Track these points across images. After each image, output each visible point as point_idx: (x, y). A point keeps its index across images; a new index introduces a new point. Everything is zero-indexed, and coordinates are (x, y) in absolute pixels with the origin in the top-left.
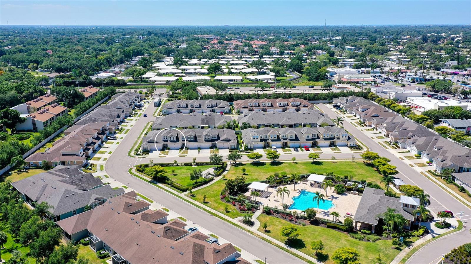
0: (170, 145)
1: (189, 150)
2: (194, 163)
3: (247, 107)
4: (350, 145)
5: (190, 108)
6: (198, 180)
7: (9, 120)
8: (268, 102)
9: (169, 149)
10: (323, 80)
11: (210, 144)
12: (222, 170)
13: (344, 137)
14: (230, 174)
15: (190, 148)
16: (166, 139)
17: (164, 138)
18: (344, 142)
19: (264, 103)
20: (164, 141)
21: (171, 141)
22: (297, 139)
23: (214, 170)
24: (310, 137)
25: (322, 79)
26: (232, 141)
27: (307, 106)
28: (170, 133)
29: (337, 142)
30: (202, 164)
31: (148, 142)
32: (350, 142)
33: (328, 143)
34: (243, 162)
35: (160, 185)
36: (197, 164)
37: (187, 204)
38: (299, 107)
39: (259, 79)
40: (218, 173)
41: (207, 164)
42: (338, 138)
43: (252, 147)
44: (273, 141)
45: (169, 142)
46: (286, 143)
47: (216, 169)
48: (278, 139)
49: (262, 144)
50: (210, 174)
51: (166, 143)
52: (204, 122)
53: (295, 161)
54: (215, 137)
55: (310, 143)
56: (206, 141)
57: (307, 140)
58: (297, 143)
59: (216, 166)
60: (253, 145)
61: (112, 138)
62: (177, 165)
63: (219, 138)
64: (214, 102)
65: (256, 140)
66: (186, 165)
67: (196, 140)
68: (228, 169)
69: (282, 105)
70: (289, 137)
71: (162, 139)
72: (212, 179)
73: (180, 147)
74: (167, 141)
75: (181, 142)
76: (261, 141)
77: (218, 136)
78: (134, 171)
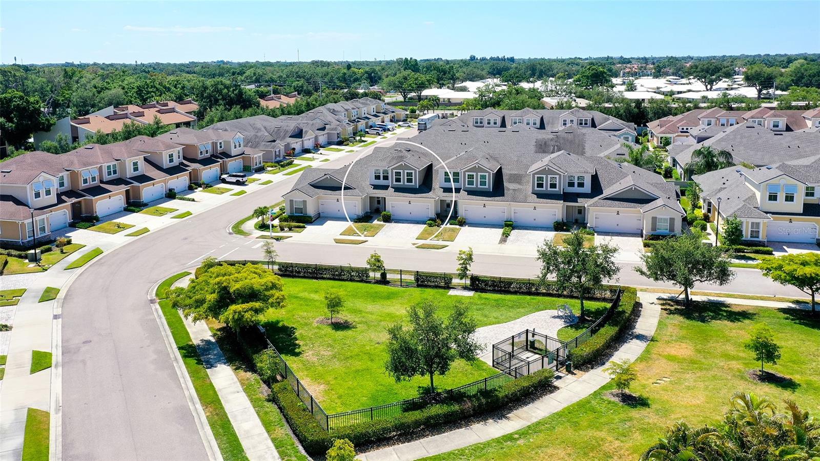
0: (395, 202)
1: (466, 229)
2: (463, 276)
8: (774, 116)
9: (387, 219)
11: (556, 210)
12: (608, 331)
15: (470, 220)
16: (382, 182)
17: (378, 177)
19: (756, 121)
20: (376, 187)
21: (398, 189)
23: (560, 324)
26: (659, 202)
30: (502, 286)
34: (729, 301)
36: (478, 284)
40: (585, 350)
41: (527, 289)
43: (762, 237)
45: (391, 190)
47: (576, 323)
49: (813, 227)
50: (531, 346)
51: (380, 193)
54: (581, 185)
56: (540, 196)
59: (575, 307)
60: (768, 227)
62: (384, 281)
63: (596, 188)
65: (781, 205)
66: (422, 281)
67: (497, 189)
68: (646, 324)
71: (370, 179)
72: (544, 387)
73: (433, 215)
74: (385, 188)
75: (437, 194)
76: (812, 210)
77: (595, 179)
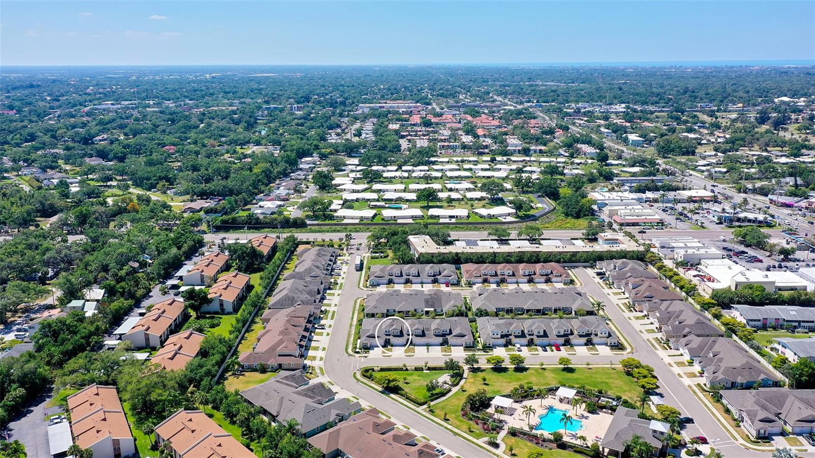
0: (394, 340)
1: (416, 347)
2: (426, 366)
3: (480, 276)
4: (611, 343)
5: (405, 277)
6: (434, 392)
7: (196, 301)
8: (509, 269)
9: (392, 346)
10: (586, 217)
11: (440, 340)
12: (459, 378)
13: (603, 333)
14: (468, 384)
15: (417, 344)
16: (388, 333)
17: (386, 332)
18: (604, 340)
19: (502, 271)
20: (386, 335)
21: (394, 336)
22: (545, 335)
23: (449, 377)
24: (562, 333)
25: (585, 215)
26: (466, 337)
27: (561, 276)
28: (393, 325)
29: (595, 340)
30: (434, 369)
31: (368, 337)
32: (609, 341)
33: (584, 340)
34: (482, 367)
35: (392, 395)
36: (429, 369)
37: (427, 421)
38: (550, 276)
39: (493, 215)
40: (455, 383)
41: (441, 369)
42: (596, 335)
43: (491, 345)
44: (516, 337)
45: (392, 336)
46: (532, 339)
47: (452, 376)
48: (523, 335)
49: (503, 341)
50: (445, 383)
51: (388, 337)
52: (428, 305)
53: (544, 366)
54: (446, 332)
55: (562, 340)
56: (436, 336)
57: (558, 336)
58: (545, 341)
59: (451, 372)
60: (492, 342)
61: (321, 327)
62: (407, 370)
63: (451, 333)
64: (437, 268)
65: (495, 336)
66: (416, 369)
67: (423, 335)
68: (465, 375)
69: (527, 273)
70: (536, 333)
71: (384, 332)
72: (450, 390)
73: (404, 343)
74: (389, 335)
75: (406, 337)
76: (502, 336)
77: (450, 330)
78: (359, 376)
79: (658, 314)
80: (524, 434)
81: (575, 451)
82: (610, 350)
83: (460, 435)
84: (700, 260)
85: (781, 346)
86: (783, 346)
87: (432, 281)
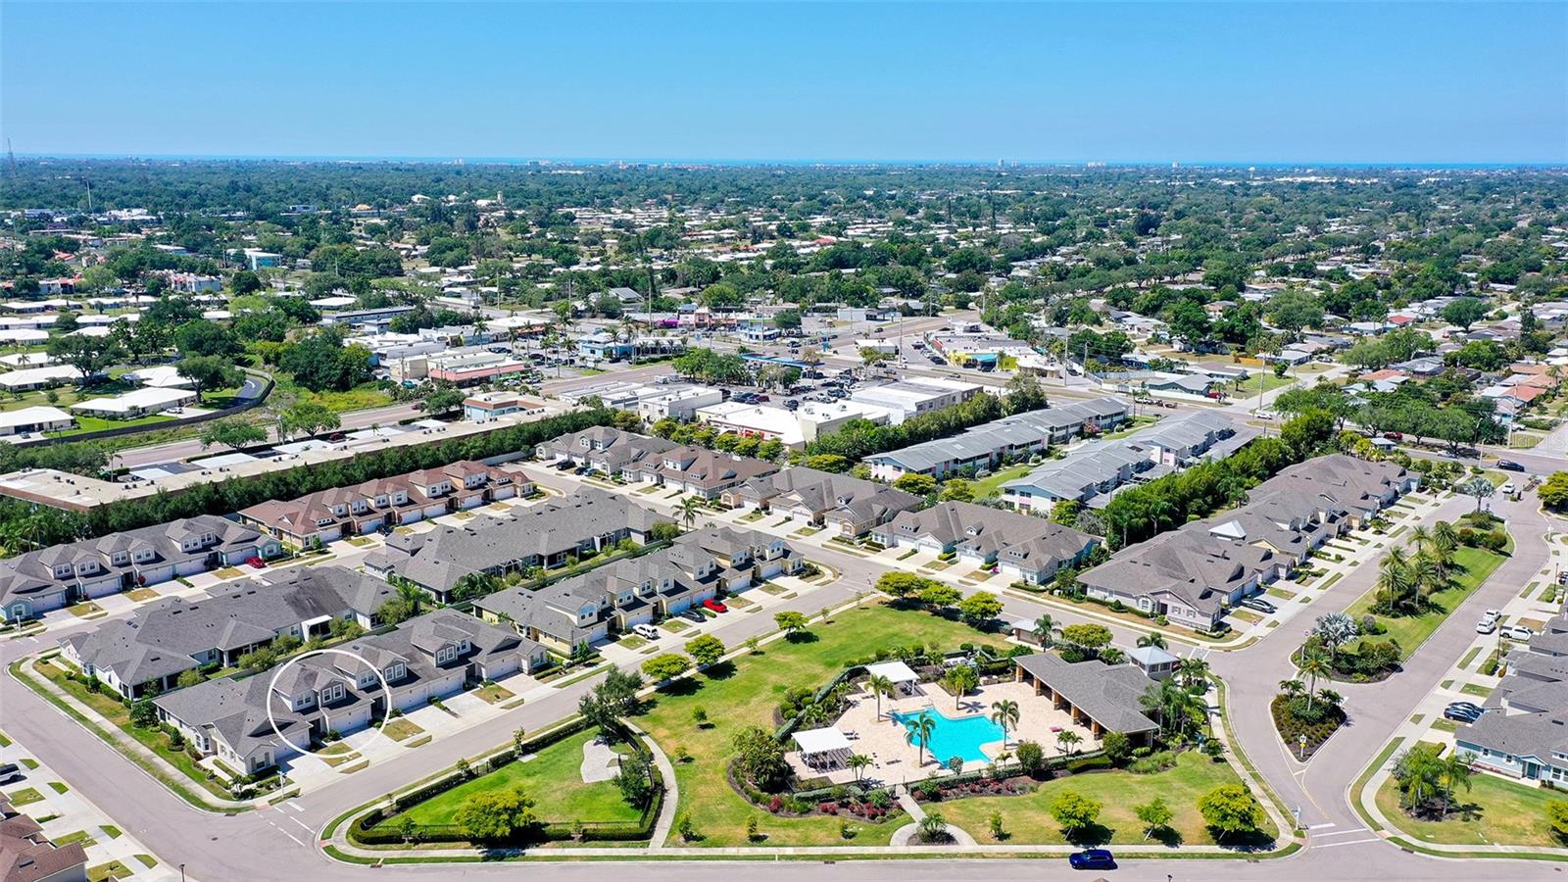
2: (507, 747)
3: (334, 522)
4: (794, 567)
5: (117, 572)
8: (396, 490)
9: (336, 737)
10: (364, 385)
11: (458, 675)
12: (630, 739)
13: (774, 550)
14: (672, 741)
16: (305, 705)
18: (777, 565)
19: (382, 497)
20: (307, 711)
21: (330, 707)
23: (604, 747)
24: (707, 572)
25: (361, 381)
26: (528, 644)
27: (510, 482)
29: (765, 569)
30: (541, 743)
31: (254, 735)
32: (789, 563)
33: (746, 576)
35: (529, 852)
36: (528, 749)
38: (487, 487)
39: (143, 409)
41: (554, 737)
42: (762, 558)
43: (588, 646)
44: (627, 608)
46: (658, 605)
47: (606, 743)
49: (604, 628)
51: (314, 716)
52: (304, 609)
53: (754, 649)
54: (463, 647)
55: (712, 588)
56: (445, 668)
57: (702, 582)
58: (681, 599)
59: (590, 736)
62: (471, 776)
66: (497, 764)
67: (411, 675)
69: (439, 491)
70: (660, 587)
71: (293, 705)
73: (373, 716)
74: (315, 708)
75: (367, 698)
76: (600, 617)
79: (796, 497)
80: (950, 785)
81: (1077, 771)
82: (802, 582)
83: (843, 857)
84: (694, 410)
85: (1017, 496)
86: (1022, 494)
87: (206, 563)
